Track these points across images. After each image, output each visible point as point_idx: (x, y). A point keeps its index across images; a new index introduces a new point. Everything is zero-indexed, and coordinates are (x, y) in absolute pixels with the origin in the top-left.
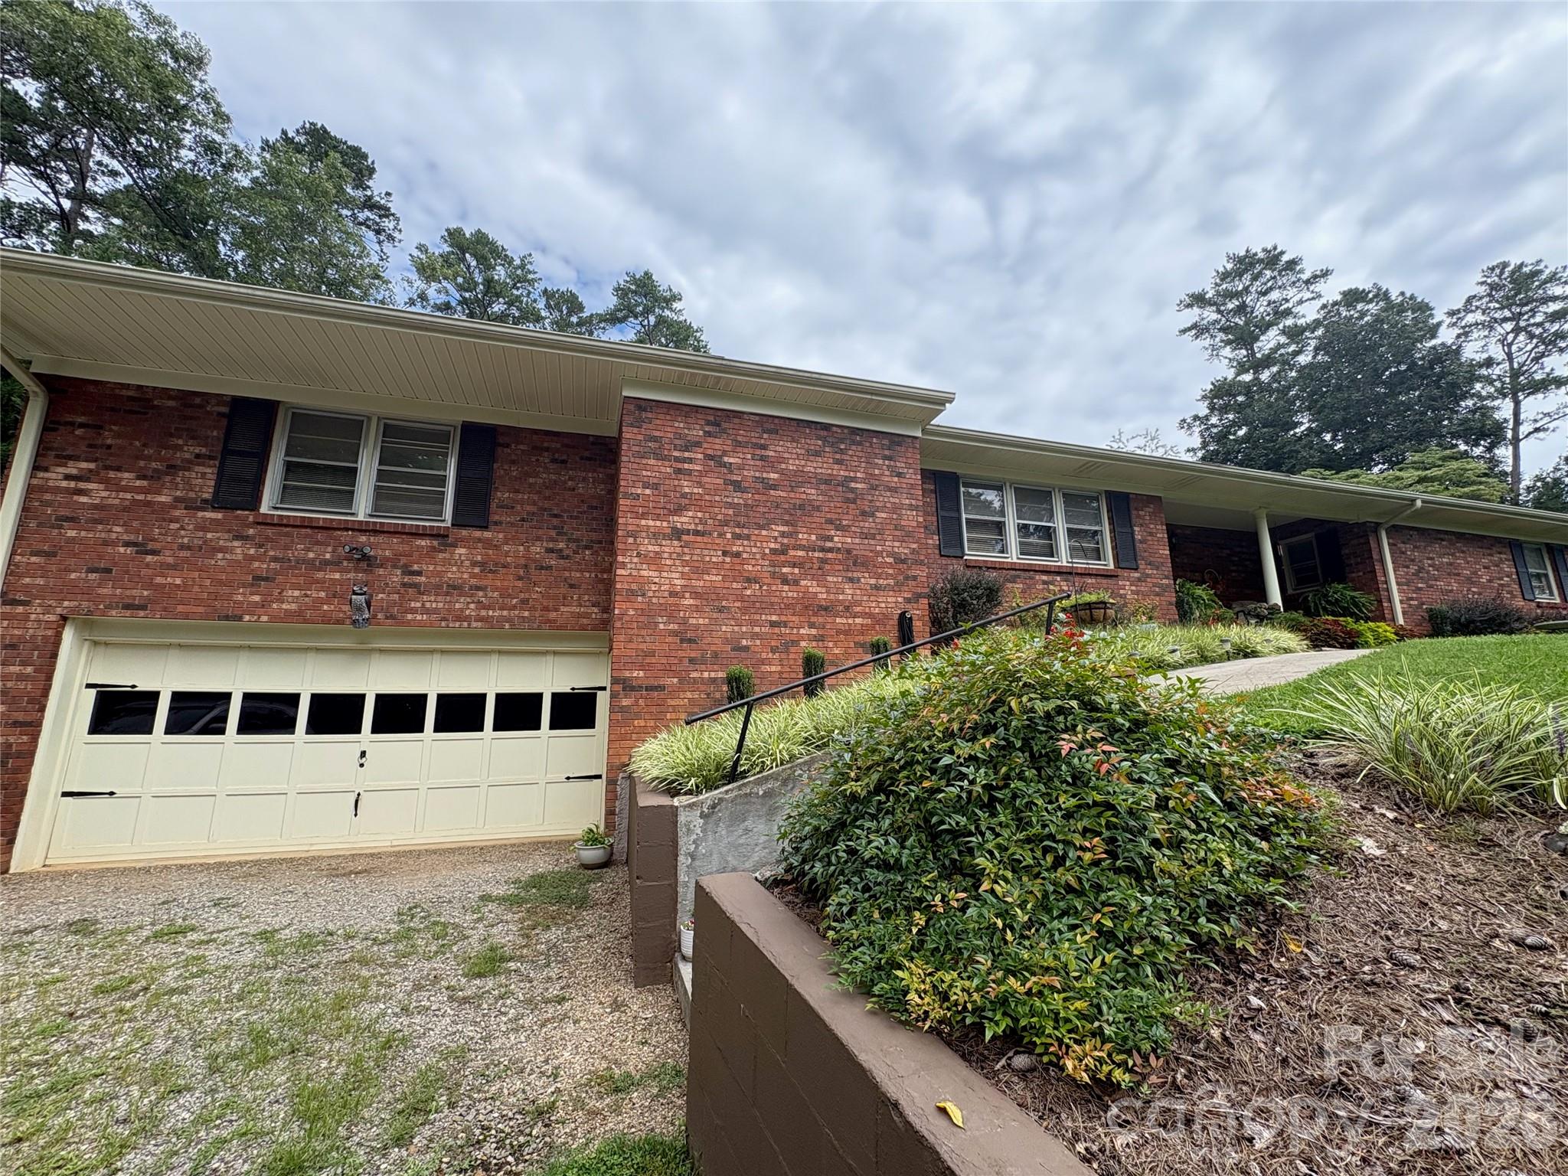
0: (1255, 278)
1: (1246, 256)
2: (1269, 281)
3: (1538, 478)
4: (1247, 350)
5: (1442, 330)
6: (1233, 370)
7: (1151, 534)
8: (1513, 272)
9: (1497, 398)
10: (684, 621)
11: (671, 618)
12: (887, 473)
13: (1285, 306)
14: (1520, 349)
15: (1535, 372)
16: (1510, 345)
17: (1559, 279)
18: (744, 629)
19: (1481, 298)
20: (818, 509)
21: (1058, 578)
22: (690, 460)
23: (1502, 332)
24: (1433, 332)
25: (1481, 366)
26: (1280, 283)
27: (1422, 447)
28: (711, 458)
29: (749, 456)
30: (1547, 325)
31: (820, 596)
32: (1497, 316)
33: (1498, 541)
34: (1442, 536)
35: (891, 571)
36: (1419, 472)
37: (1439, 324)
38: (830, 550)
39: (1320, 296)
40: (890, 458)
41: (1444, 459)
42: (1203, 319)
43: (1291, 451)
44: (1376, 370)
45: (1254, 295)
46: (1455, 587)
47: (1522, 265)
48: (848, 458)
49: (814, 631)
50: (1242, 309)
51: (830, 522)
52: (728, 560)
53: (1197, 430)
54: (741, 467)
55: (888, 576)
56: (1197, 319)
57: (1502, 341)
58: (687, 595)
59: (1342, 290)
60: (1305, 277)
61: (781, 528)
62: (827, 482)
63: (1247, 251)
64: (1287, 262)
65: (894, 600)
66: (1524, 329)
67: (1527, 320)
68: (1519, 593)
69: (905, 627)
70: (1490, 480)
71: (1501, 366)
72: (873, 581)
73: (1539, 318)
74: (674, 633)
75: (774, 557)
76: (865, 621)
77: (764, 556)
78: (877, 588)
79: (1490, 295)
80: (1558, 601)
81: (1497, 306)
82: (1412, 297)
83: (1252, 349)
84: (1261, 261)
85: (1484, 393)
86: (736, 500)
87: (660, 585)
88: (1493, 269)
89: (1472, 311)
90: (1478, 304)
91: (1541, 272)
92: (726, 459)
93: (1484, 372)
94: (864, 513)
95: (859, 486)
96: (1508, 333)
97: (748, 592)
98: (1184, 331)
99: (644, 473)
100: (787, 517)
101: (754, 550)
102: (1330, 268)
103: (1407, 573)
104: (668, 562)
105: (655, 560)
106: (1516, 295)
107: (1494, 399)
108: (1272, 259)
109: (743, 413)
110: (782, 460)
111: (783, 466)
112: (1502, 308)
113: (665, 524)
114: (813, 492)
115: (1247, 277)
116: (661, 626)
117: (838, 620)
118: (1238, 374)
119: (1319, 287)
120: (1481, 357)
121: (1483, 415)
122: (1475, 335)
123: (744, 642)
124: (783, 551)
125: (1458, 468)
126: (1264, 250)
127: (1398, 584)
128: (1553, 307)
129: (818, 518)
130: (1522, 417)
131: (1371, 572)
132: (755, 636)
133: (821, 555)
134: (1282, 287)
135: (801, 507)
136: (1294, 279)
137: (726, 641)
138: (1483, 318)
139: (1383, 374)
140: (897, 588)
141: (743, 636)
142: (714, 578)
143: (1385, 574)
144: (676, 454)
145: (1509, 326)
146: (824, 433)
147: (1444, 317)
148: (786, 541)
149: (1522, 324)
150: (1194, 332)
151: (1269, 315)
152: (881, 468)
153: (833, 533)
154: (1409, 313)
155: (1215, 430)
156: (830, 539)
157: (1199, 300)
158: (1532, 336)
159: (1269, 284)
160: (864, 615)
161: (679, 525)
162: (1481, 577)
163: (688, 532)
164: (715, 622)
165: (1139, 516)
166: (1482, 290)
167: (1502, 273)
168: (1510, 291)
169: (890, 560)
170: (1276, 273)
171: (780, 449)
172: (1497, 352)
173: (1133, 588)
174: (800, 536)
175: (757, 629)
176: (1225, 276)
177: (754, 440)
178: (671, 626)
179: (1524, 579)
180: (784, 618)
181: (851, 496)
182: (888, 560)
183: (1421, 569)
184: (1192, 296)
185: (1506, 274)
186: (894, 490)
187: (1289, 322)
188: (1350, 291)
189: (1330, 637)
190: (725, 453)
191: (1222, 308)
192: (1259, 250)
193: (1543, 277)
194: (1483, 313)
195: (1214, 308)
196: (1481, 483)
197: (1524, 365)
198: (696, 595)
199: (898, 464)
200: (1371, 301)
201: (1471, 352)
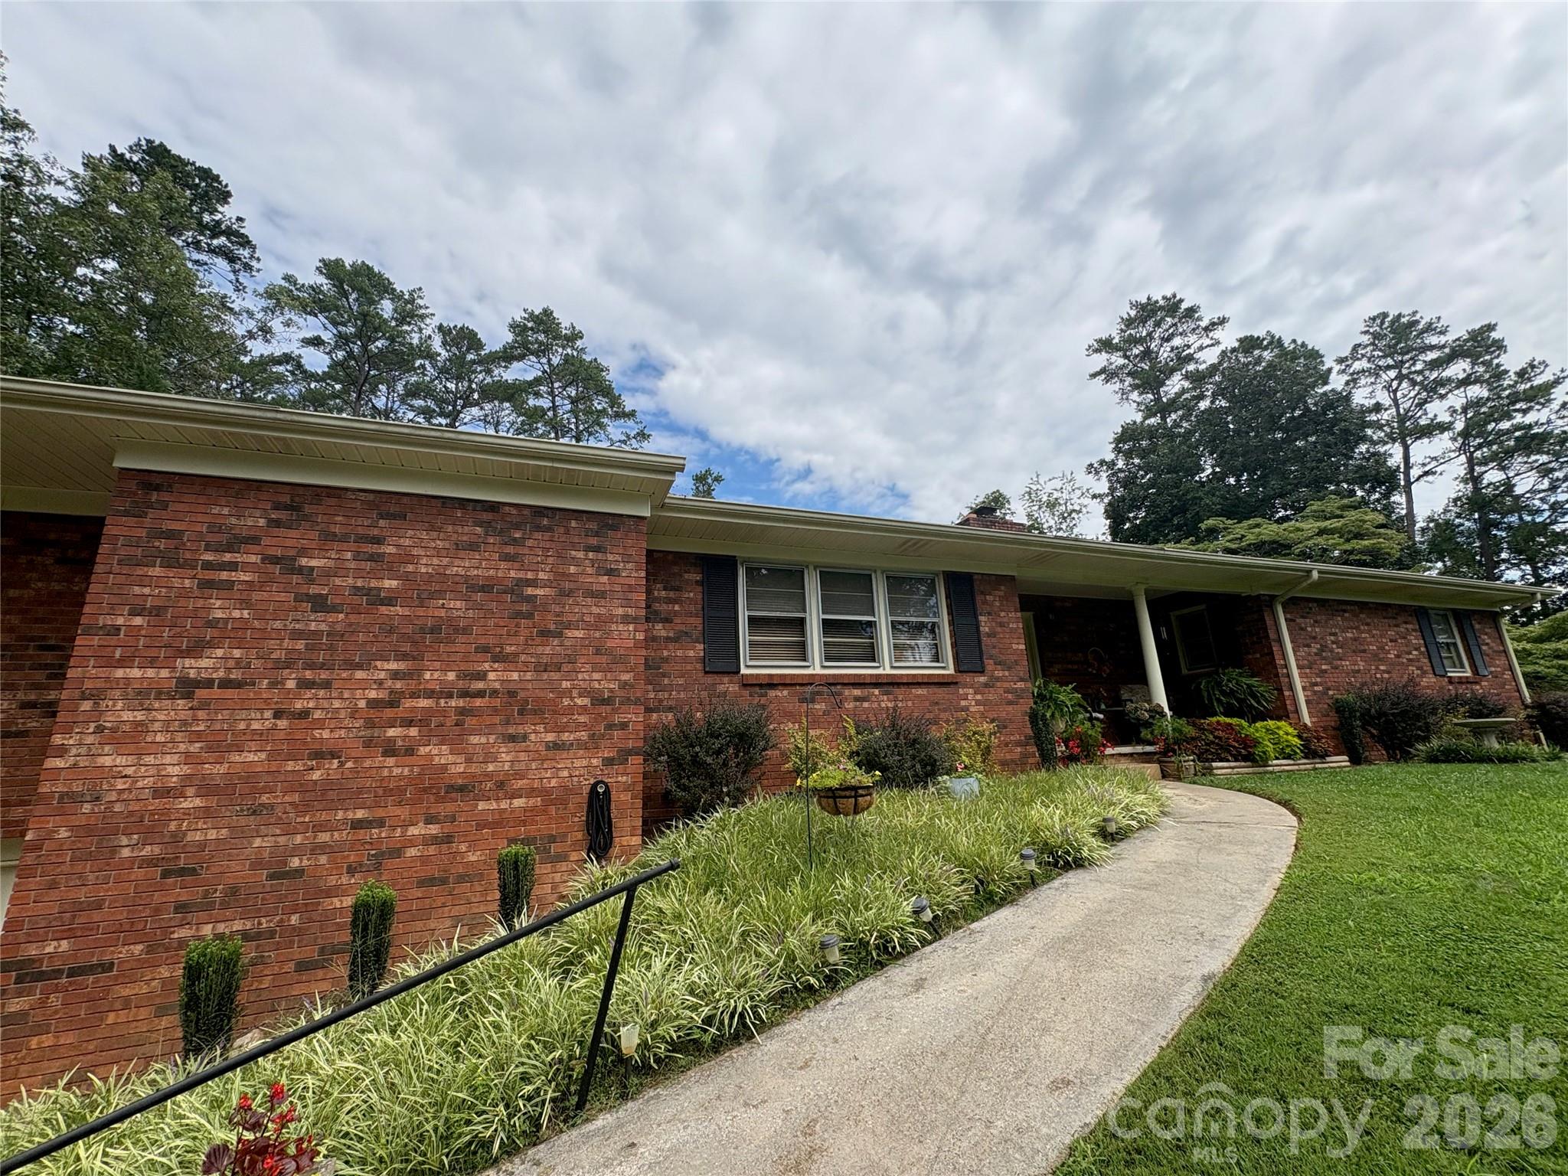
0: (1158, 324)
1: (1148, 304)
2: (1170, 327)
3: (1431, 519)
4: (1154, 395)
5: (1333, 376)
6: (1140, 413)
7: (1001, 625)
8: (1393, 322)
9: (1387, 443)
10: (177, 838)
11: (149, 834)
12: (589, 570)
13: (1187, 352)
14: (1405, 396)
15: (1420, 417)
16: (1395, 391)
17: (1435, 329)
18: (298, 839)
19: (1366, 347)
20: (466, 631)
21: (876, 692)
22: (233, 566)
23: (1387, 379)
24: (1325, 378)
25: (1370, 411)
26: (1181, 330)
27: (1321, 494)
28: (275, 560)
29: (349, 555)
30: (1427, 373)
31: (453, 770)
32: (1381, 363)
33: (1403, 609)
34: (1344, 607)
35: (582, 719)
36: (1319, 524)
37: (1330, 370)
38: (480, 694)
39: (1218, 343)
40: (597, 549)
41: (1344, 508)
42: (1111, 364)
43: (1195, 498)
44: (1272, 416)
45: (1158, 342)
46: (1362, 665)
47: (1400, 315)
48: (526, 551)
49: (434, 829)
50: (1147, 354)
51: (485, 649)
52: (282, 723)
53: (1104, 475)
54: (328, 573)
55: (579, 727)
56: (1105, 363)
57: (1388, 387)
58: (190, 791)
59: (1238, 337)
60: (1204, 323)
61: (393, 666)
62: (486, 589)
63: (1149, 299)
64: (1186, 310)
65: (585, 763)
66: (1406, 376)
67: (1409, 368)
68: (1428, 668)
69: (598, 806)
70: (1389, 532)
71: (1389, 412)
72: (550, 737)
73: (1419, 366)
74: (150, 862)
75: (373, 714)
76: (532, 802)
77: (354, 713)
78: (556, 746)
79: (1373, 344)
80: (1469, 674)
81: (1380, 354)
82: (1303, 345)
83: (1158, 393)
84: (1161, 308)
85: (1375, 438)
86: (313, 626)
87: (135, 779)
88: (1374, 319)
89: (1358, 359)
90: (1363, 352)
91: (1417, 322)
92: (304, 561)
93: (1374, 417)
94: (545, 634)
95: (539, 592)
96: (1392, 380)
97: (316, 775)
98: (1094, 376)
99: (137, 590)
100: (407, 647)
101: (337, 704)
102: (1226, 316)
103: (1309, 654)
104: (160, 738)
105: (132, 739)
106: (1397, 344)
107: (1386, 443)
108: (1172, 306)
109: (346, 489)
110: (410, 559)
111: (410, 568)
112: (1385, 357)
113: (165, 673)
114: (458, 604)
115: (1151, 323)
116: (126, 853)
117: (482, 805)
118: (1145, 418)
119: (1217, 334)
120: (1369, 403)
121: (1377, 462)
122: (1363, 381)
123: (295, 863)
124: (393, 703)
125: (1357, 520)
126: (1164, 298)
127: (1299, 667)
128: (1432, 356)
129: (461, 645)
130: (1412, 460)
131: (1268, 654)
132: (317, 849)
133: (461, 703)
134: (1183, 334)
135: (435, 630)
136: (1193, 326)
137: (257, 864)
138: (1369, 366)
139: (1280, 418)
140: (592, 744)
141: (297, 851)
142: (251, 757)
143: (1284, 656)
144: (209, 557)
145: (1393, 374)
146: (486, 516)
147: (1334, 364)
148: (399, 685)
149: (1404, 371)
150: (1103, 376)
151: (1172, 360)
152: (582, 565)
153: (487, 666)
154: (1302, 360)
155: (1122, 475)
156: (482, 676)
157: (1106, 345)
158: (1414, 383)
159: (1171, 331)
160: (531, 792)
161: (192, 674)
162: (1388, 652)
163: (209, 683)
164: (240, 834)
165: (985, 602)
166: (1366, 339)
167: (1382, 323)
168: (1391, 340)
169: (586, 701)
170: (1176, 320)
171: (407, 542)
172: (1384, 398)
173: (979, 697)
174: (427, 675)
175: (324, 837)
176: (1129, 322)
177: (360, 530)
178: (147, 851)
179: (1433, 649)
180: (380, 813)
181: (525, 608)
182: (579, 701)
183: (1324, 648)
184: (1099, 341)
185: (1387, 324)
186: (600, 595)
187: (1191, 367)
188: (1246, 338)
189: (1222, 747)
190: (303, 552)
191: (1128, 353)
192: (1160, 298)
193: (1420, 327)
194: (1369, 361)
195: (1121, 353)
196: (1380, 535)
197: (1409, 410)
198: (206, 789)
199: (610, 557)
200: (1266, 348)
201: (1361, 397)
